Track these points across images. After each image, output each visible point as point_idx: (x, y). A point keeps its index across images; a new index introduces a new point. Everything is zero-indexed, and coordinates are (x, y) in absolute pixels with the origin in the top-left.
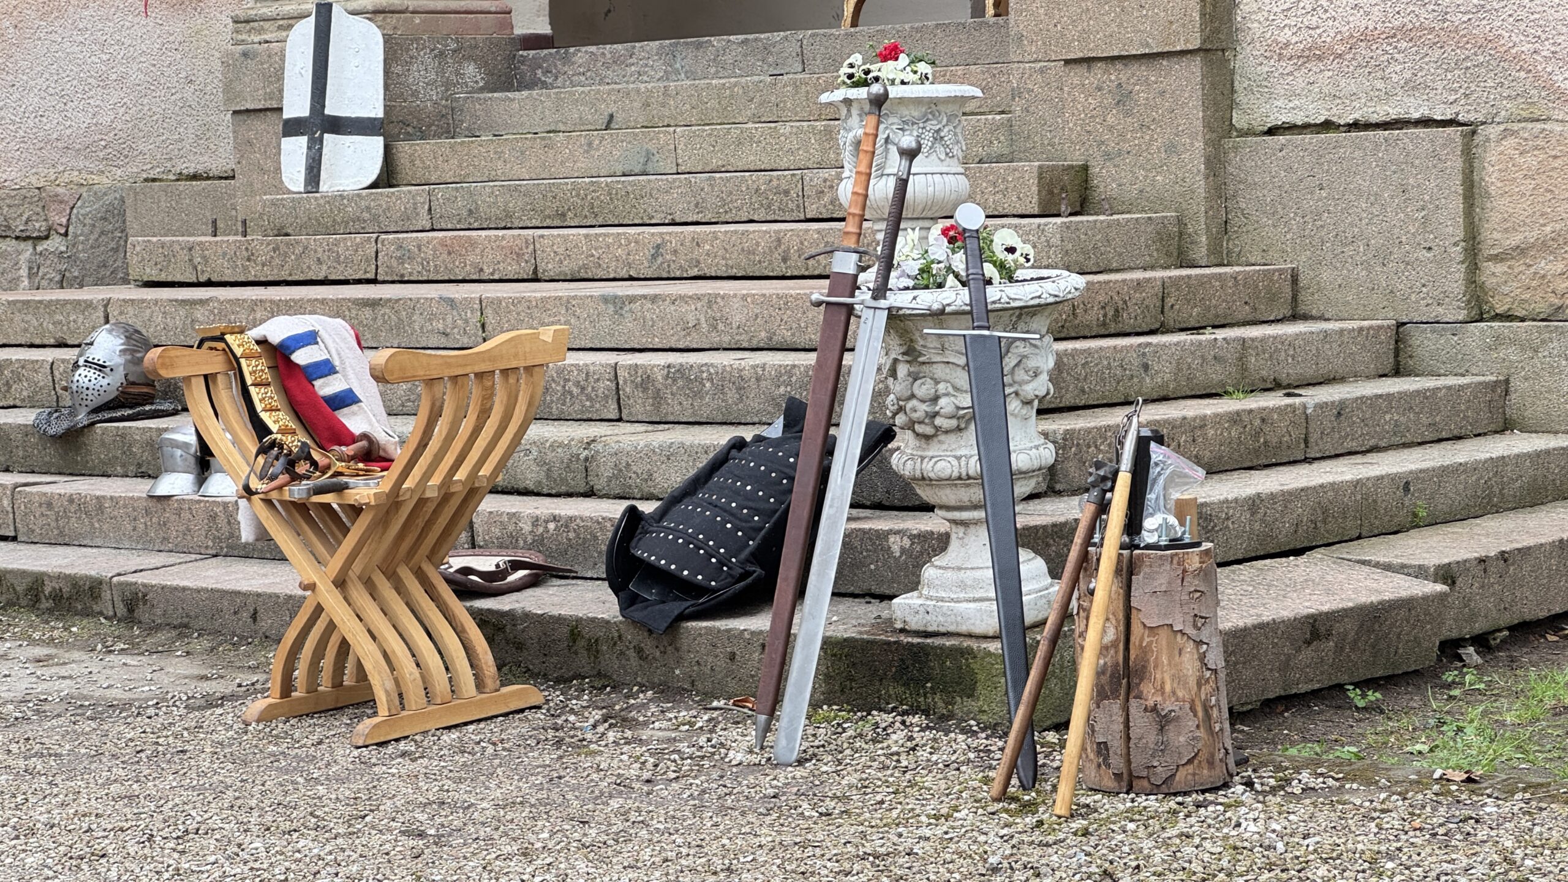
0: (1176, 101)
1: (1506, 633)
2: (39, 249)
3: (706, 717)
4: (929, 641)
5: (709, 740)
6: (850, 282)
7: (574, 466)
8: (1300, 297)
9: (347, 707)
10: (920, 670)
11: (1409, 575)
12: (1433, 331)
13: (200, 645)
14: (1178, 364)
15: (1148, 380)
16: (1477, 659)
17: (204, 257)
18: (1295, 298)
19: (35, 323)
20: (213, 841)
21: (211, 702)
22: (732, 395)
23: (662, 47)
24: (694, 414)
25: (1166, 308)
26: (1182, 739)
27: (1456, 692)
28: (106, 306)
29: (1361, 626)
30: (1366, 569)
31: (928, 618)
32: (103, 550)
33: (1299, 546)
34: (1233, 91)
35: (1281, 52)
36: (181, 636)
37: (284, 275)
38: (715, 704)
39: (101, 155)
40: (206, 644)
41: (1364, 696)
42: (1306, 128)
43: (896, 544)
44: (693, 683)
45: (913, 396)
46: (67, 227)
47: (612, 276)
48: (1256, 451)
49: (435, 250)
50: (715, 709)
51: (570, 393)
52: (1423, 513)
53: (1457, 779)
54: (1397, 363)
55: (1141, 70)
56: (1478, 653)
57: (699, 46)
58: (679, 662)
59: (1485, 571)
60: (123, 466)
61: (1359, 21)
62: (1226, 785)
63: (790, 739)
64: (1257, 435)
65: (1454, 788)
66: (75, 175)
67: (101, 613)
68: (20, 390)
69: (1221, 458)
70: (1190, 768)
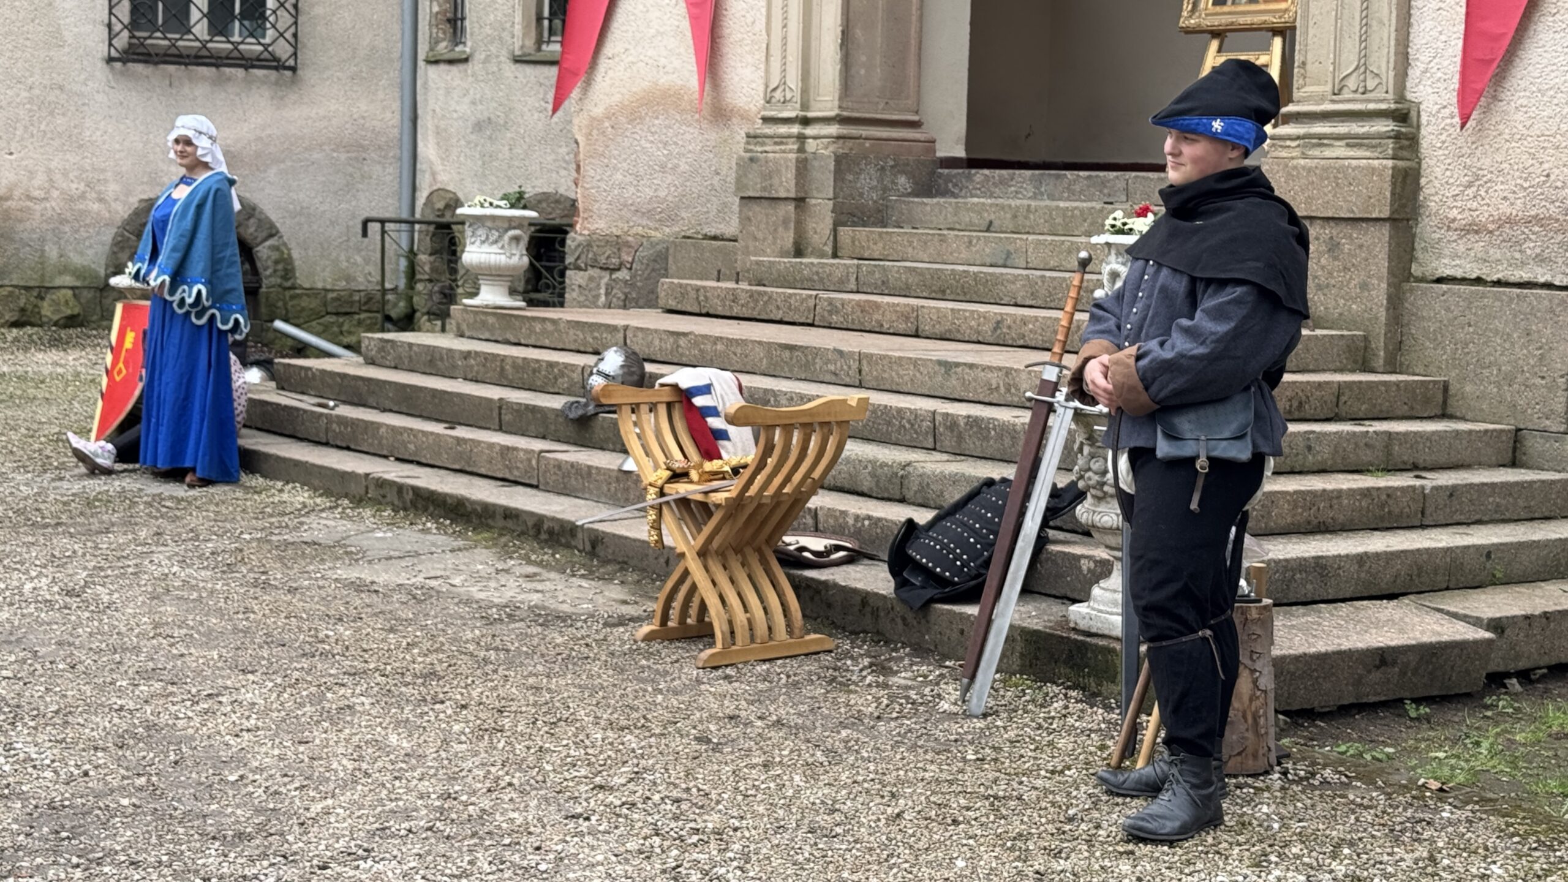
0: (1370, 253)
1: (1545, 671)
2: (614, 276)
3: (937, 673)
4: (1088, 639)
5: (932, 691)
6: (1052, 386)
7: (894, 480)
8: (1450, 402)
9: (706, 636)
10: (1082, 659)
11: (1469, 623)
12: (1542, 437)
13: (631, 577)
14: (1336, 447)
15: (1310, 457)
16: (1518, 688)
17: (706, 297)
18: (1445, 402)
19: (581, 336)
20: (573, 729)
21: (622, 621)
22: (1007, 441)
23: (1033, 175)
24: (982, 451)
25: (1341, 404)
26: (1234, 737)
27: (1489, 713)
28: (625, 330)
29: (1421, 658)
30: (1438, 615)
31: (1091, 623)
32: (588, 502)
33: (1396, 591)
34: (1413, 249)
35: (1449, 224)
36: (621, 569)
37: (755, 315)
38: (947, 663)
39: (657, 217)
40: (636, 577)
41: (1417, 709)
42: (1463, 281)
43: (1085, 565)
44: (936, 647)
45: (1089, 469)
46: (632, 264)
47: (967, 339)
48: (1382, 518)
49: (853, 308)
50: (947, 667)
51: (904, 427)
52: (1499, 575)
53: (1433, 788)
54: (1514, 457)
55: (1348, 229)
56: (1520, 683)
57: (1058, 177)
58: (928, 631)
59: (1530, 625)
60: (614, 444)
61: (1505, 209)
62: (1267, 773)
63: (980, 699)
64: (1382, 506)
65: (1428, 794)
66: (640, 230)
67: (576, 547)
68: (563, 383)
69: (1352, 520)
70: (1239, 758)
